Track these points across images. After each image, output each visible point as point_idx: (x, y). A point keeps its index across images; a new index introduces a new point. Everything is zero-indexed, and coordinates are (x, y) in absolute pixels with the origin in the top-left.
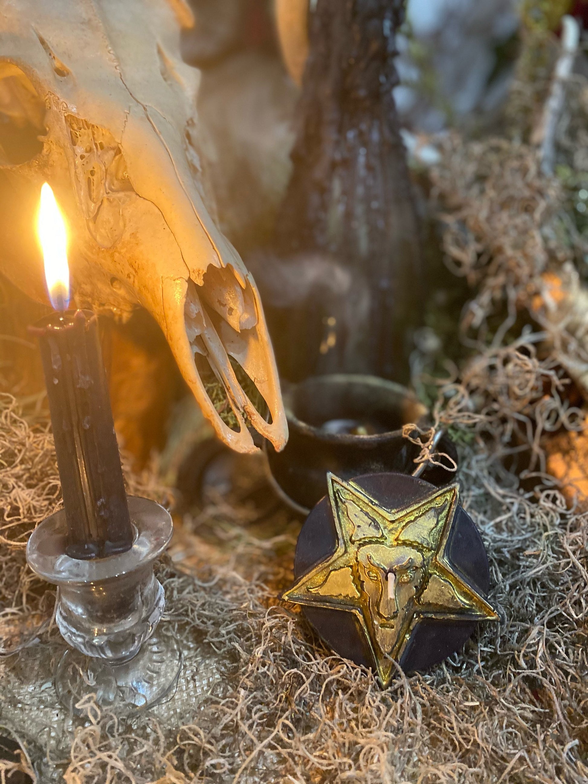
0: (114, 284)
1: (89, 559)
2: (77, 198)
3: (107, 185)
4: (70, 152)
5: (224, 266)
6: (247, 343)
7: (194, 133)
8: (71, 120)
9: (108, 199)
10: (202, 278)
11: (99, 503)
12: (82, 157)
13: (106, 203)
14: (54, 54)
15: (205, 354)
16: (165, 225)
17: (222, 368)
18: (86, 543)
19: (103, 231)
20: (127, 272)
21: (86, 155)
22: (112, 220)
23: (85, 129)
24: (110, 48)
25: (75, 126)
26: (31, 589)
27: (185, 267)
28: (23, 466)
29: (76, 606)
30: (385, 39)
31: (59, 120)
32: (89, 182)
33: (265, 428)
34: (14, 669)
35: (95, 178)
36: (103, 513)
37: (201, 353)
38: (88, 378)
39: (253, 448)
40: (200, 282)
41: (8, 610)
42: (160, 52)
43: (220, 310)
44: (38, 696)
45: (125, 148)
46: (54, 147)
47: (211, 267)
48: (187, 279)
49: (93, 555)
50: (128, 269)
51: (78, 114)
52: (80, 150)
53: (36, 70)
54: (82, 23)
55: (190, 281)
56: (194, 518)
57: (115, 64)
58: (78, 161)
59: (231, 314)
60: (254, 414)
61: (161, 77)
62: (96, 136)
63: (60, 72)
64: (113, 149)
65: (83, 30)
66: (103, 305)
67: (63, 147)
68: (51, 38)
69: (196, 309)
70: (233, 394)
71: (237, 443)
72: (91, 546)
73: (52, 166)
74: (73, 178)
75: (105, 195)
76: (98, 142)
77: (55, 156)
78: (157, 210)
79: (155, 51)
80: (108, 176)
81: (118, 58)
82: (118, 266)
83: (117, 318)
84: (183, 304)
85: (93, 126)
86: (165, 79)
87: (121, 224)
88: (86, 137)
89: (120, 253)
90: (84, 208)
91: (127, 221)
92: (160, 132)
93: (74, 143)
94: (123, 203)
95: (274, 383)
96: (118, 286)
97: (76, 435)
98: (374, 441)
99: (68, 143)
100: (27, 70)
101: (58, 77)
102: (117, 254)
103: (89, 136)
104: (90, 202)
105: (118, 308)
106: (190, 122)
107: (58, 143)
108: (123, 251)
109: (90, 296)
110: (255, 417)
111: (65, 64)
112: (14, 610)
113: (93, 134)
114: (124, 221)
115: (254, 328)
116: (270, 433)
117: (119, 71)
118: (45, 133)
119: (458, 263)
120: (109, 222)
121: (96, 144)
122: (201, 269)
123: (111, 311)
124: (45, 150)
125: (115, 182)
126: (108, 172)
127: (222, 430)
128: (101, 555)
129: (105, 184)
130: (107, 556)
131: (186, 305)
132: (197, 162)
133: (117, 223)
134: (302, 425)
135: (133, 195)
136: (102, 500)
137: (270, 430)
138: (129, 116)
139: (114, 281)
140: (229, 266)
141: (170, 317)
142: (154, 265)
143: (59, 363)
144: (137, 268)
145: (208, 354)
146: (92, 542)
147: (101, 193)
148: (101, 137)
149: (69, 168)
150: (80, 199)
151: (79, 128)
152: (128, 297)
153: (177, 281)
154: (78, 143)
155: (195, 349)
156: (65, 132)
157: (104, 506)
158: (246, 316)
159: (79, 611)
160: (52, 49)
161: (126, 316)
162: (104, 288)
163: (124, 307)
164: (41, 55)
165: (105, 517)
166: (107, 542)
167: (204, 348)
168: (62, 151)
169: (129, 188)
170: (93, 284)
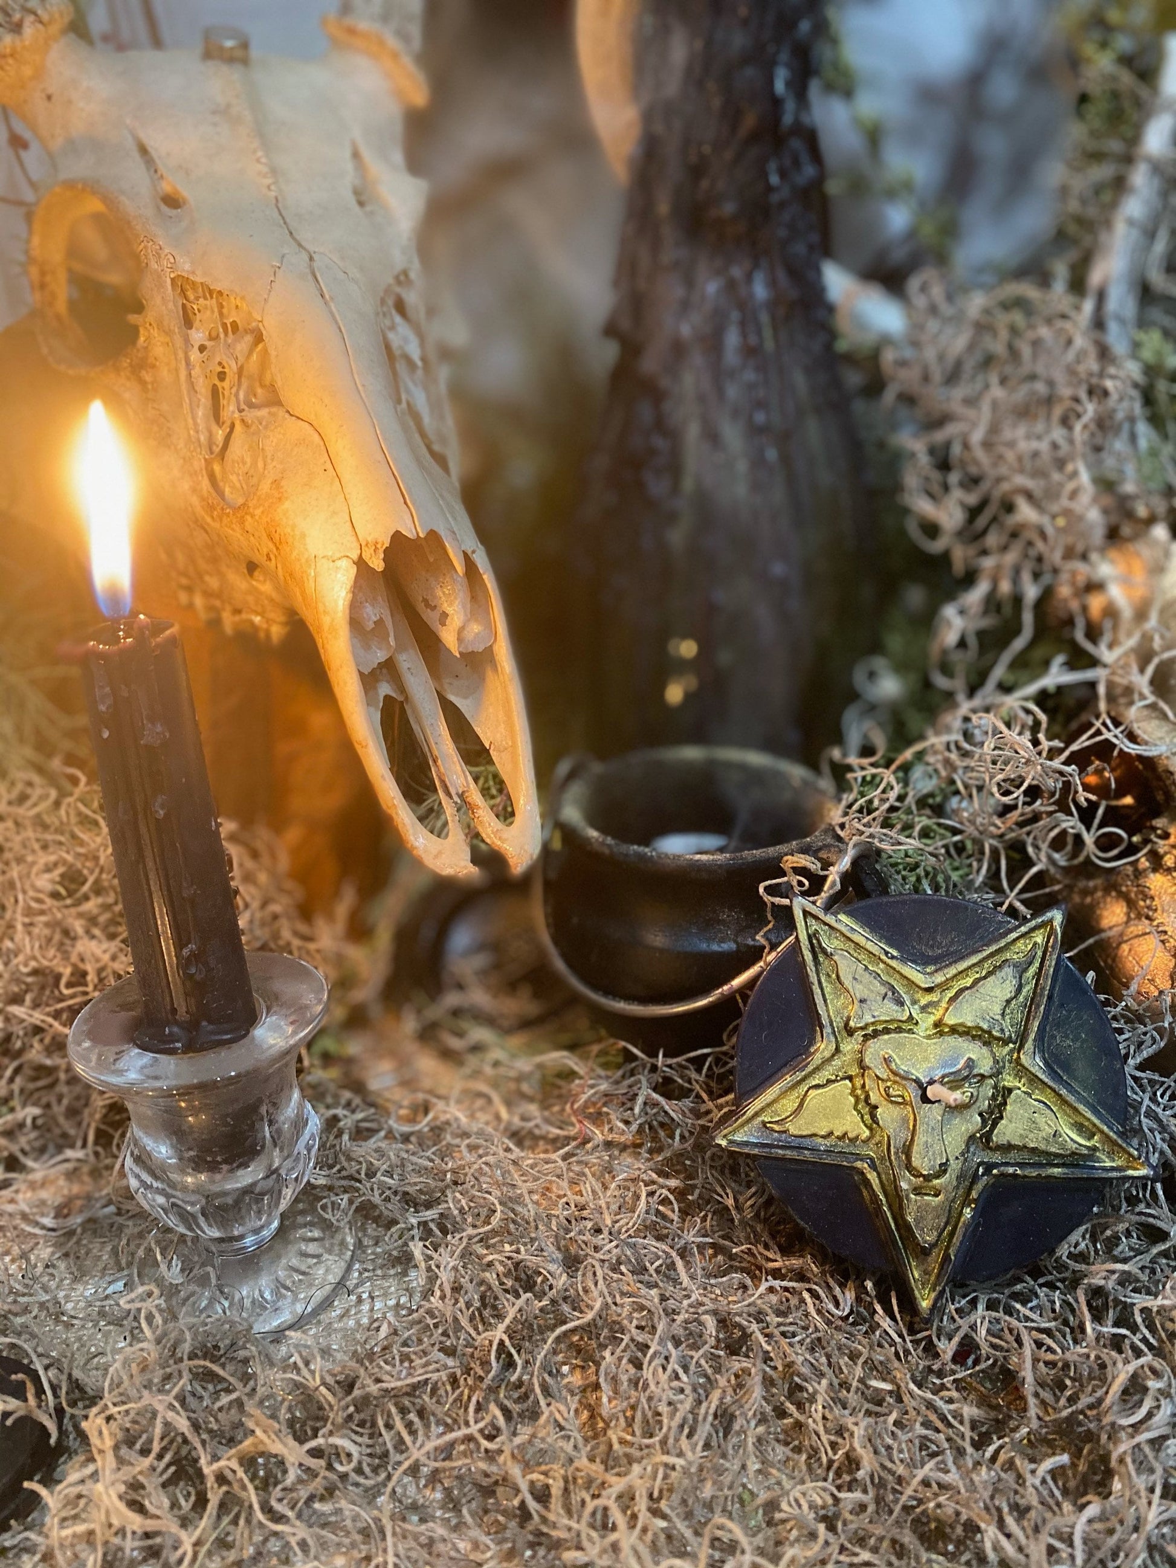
0: (256, 573)
1: (171, 1052)
2: (190, 421)
3: (241, 397)
4: (179, 341)
5: (422, 535)
6: (482, 679)
7: (412, 298)
8: (182, 285)
9: (243, 421)
10: (382, 556)
11: (185, 952)
12: (202, 349)
13: (238, 427)
14: (162, 169)
15: (400, 698)
16: (329, 466)
17: (427, 723)
18: (168, 1023)
19: (233, 478)
20: (265, 551)
21: (207, 343)
22: (248, 460)
23: (205, 298)
24: (260, 154)
25: (191, 295)
26: (105, 1119)
27: (354, 539)
28: (100, 900)
29: (155, 1142)
30: (777, 103)
31: (161, 285)
32: (215, 393)
33: (495, 833)
34: (66, 1255)
35: (226, 384)
36: (193, 970)
37: (394, 695)
38: (159, 729)
39: (465, 867)
40: (377, 564)
41: (69, 1153)
42: (356, 155)
43: (430, 617)
44: (98, 1303)
45: (271, 329)
46: (155, 333)
47: (397, 536)
48: (355, 557)
49: (179, 1045)
50: (267, 546)
51: (193, 273)
52: (198, 336)
53: (123, 198)
54: (214, 113)
55: (361, 564)
56: (419, 1012)
57: (269, 181)
58: (195, 355)
59: (443, 624)
60: (479, 808)
61: (352, 201)
62: (225, 311)
63: (172, 201)
64: (252, 331)
65: (215, 125)
66: (240, 612)
67: (168, 333)
68: (159, 142)
69: (374, 612)
70: (442, 769)
71: (436, 857)
72: (175, 1029)
73: (153, 366)
74: (184, 387)
75: (237, 415)
76: (228, 321)
77: (158, 350)
78: (316, 436)
79: (348, 153)
80: (243, 380)
81: (274, 171)
82: (252, 539)
83: (262, 635)
84: (347, 603)
85: (220, 293)
86: (361, 204)
87: (260, 464)
88: (208, 313)
89: (253, 516)
90: (202, 438)
91: (269, 460)
92: (332, 298)
93: (188, 323)
94: (266, 427)
95: (520, 751)
96: (261, 578)
97: (143, 830)
98: (720, 866)
99: (174, 323)
100: (107, 200)
101: (165, 208)
102: (248, 518)
103: (213, 312)
104: (214, 427)
105: (262, 617)
106: (402, 278)
107: (160, 326)
108: (258, 512)
109: (219, 597)
110: (480, 812)
111: (179, 187)
112: (79, 1154)
113: (221, 306)
114: (265, 458)
115: (489, 651)
116: (504, 841)
117: (273, 194)
118: (139, 308)
119: (932, 530)
120: (244, 463)
121: (224, 326)
122: (380, 540)
123: (252, 623)
124: (142, 339)
125: (259, 391)
126: (245, 373)
127: (411, 831)
128: (192, 1047)
129: (237, 395)
130: (202, 1049)
131: (354, 606)
132: (414, 351)
133: (254, 463)
134: (593, 834)
135: (281, 413)
136: (192, 946)
137: (505, 836)
138: (280, 273)
139: (252, 567)
140: (433, 535)
141: (326, 627)
142: (303, 536)
143: (109, 701)
144: (278, 542)
145: (407, 698)
146: (176, 1023)
147: (230, 410)
148: (234, 312)
149: (177, 370)
150: (195, 424)
151: (197, 298)
152: (274, 595)
153: (339, 563)
154: (197, 324)
155: (385, 689)
156: (171, 305)
157: (196, 958)
158: (475, 628)
159: (163, 1151)
160: (158, 161)
161: (277, 632)
162: (239, 582)
163: (272, 615)
164: (135, 174)
165: (198, 977)
166: (204, 1023)
167: (401, 688)
168: (168, 339)
169: (274, 400)
170: (221, 575)
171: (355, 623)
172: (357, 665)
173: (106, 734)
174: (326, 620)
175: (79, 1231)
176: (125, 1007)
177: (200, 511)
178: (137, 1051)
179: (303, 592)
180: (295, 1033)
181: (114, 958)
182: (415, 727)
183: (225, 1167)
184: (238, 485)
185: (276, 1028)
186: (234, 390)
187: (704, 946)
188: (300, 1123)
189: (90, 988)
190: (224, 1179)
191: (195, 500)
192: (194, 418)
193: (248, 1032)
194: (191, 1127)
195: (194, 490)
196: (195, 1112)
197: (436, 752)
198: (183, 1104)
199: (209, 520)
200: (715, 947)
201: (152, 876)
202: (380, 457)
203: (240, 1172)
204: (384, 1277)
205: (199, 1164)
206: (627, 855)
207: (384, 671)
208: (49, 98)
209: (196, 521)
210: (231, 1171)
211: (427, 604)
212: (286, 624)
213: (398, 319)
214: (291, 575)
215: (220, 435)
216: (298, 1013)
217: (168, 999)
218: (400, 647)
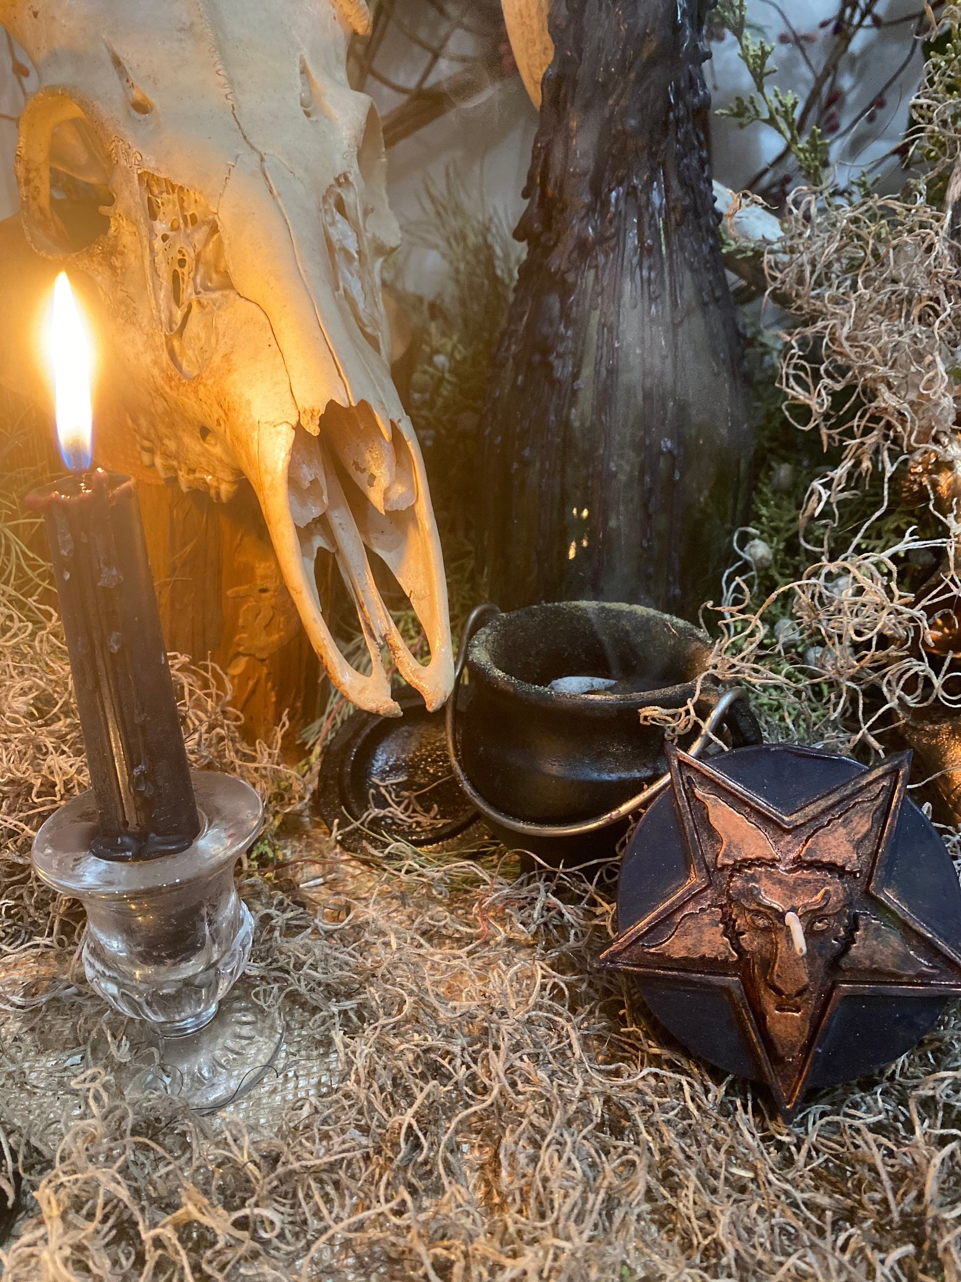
0: (208, 438)
1: (123, 859)
2: (153, 302)
3: (198, 281)
4: (144, 231)
5: (353, 404)
6: (405, 534)
7: (350, 198)
8: (148, 180)
9: (199, 302)
10: (318, 422)
11: (136, 772)
12: (165, 238)
13: (195, 308)
14: (133, 79)
15: (332, 550)
16: (273, 342)
17: (354, 572)
18: (120, 834)
19: (190, 353)
20: (216, 417)
21: (170, 233)
22: (203, 336)
23: (168, 193)
24: (219, 67)
25: (156, 190)
26: (68, 912)
27: (293, 407)
29: (109, 937)
30: (677, 30)
31: (129, 181)
32: (176, 279)
33: (413, 672)
35: (185, 270)
36: (143, 788)
37: (326, 547)
38: (115, 572)
39: (386, 702)
40: (314, 429)
41: (38, 940)
42: (304, 71)
43: (360, 479)
45: (224, 220)
46: (124, 223)
47: (332, 405)
48: (294, 422)
49: (129, 854)
50: (217, 412)
51: (158, 170)
52: (161, 227)
53: (97, 103)
54: (181, 30)
55: (298, 429)
57: (228, 91)
58: (158, 244)
59: (371, 485)
60: (399, 649)
61: (301, 110)
62: (185, 204)
63: (142, 107)
64: (208, 223)
65: (181, 40)
66: (194, 471)
67: (135, 223)
68: (131, 55)
69: (310, 473)
70: (368, 614)
71: (360, 692)
72: (127, 840)
73: (122, 253)
74: (148, 272)
75: (194, 297)
76: (188, 214)
77: (127, 239)
78: (262, 315)
79: (298, 70)
80: (200, 266)
81: (231, 82)
82: (205, 406)
83: (213, 492)
84: (286, 464)
85: (181, 188)
86: (308, 114)
87: (213, 341)
88: (171, 206)
89: (205, 386)
90: (163, 317)
91: (221, 337)
92: (279, 194)
93: (153, 216)
94: (219, 308)
95: (437, 599)
96: (213, 442)
97: (100, 663)
99: (141, 215)
100: (83, 104)
101: (134, 113)
102: (201, 387)
103: (174, 205)
104: (174, 307)
105: (214, 476)
106: (342, 180)
107: (128, 217)
108: (210, 382)
109: (176, 458)
110: (400, 653)
111: (148, 95)
112: (47, 941)
113: (182, 201)
114: (217, 335)
115: (412, 509)
116: (421, 679)
117: (231, 102)
118: (111, 201)
120: (199, 339)
121: (185, 218)
122: (316, 408)
123: (205, 482)
124: (113, 229)
125: (214, 276)
126: (202, 260)
127: (339, 669)
128: (142, 855)
129: (194, 279)
130: (150, 858)
131: (292, 467)
132: (352, 246)
133: (208, 339)
134: (499, 673)
135: (232, 295)
136: (142, 767)
137: (422, 675)
138: (233, 170)
139: (205, 432)
140: (363, 404)
141: (267, 485)
142: (249, 403)
143: (71, 546)
144: (227, 409)
145: (338, 550)
146: (128, 834)
147: (188, 293)
148: (193, 206)
149: (142, 256)
150: (157, 304)
151: (161, 193)
152: (224, 457)
153: (279, 428)
154: (161, 216)
155: (319, 542)
156: (138, 198)
157: (145, 777)
158: (399, 489)
159: (115, 945)
160: (129, 71)
161: (226, 489)
162: (193, 444)
163: (221, 475)
164: (110, 81)
165: (147, 795)
166: (152, 835)
167: (333, 541)
168: (135, 229)
169: (227, 284)
170: (177, 438)
171: (293, 482)
172: (294, 519)
173: (67, 576)
174: (267, 480)
175: (44, 1008)
176: (85, 816)
177: (160, 381)
178: (93, 858)
179: (248, 454)
180: (232, 845)
181: (79, 771)
182: (345, 576)
183: (169, 961)
184: (194, 359)
185: (218, 839)
186: (192, 275)
187: (595, 775)
188: (236, 923)
189: (58, 798)
190: (168, 971)
191: (156, 372)
192: (156, 299)
193: (191, 844)
194: (139, 926)
195: (155, 363)
196: (144, 912)
197: (362, 599)
198: (133, 907)
199: (168, 389)
200: (605, 777)
201: (107, 705)
202: (318, 334)
203: (183, 965)
204: (308, 1058)
205: (147, 958)
206: (528, 693)
207: (319, 526)
208: (35, 14)
209: (157, 390)
210: (174, 964)
211: (358, 468)
212: (234, 482)
213: (338, 217)
214: (237, 438)
215: (179, 314)
216: (237, 826)
217: (120, 812)
218: (333, 505)
